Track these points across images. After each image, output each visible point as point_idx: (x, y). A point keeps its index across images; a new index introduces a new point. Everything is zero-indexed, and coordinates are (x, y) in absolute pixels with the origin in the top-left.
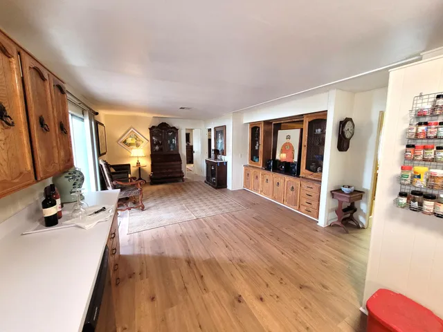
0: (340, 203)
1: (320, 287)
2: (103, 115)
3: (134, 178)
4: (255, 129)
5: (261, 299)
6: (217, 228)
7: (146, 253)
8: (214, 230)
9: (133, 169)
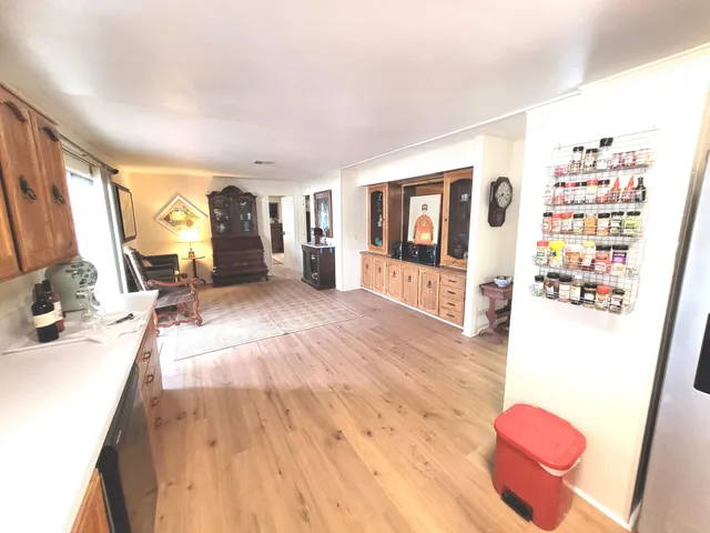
0: (492, 302)
1: (453, 414)
2: (126, 174)
3: (184, 276)
4: (376, 196)
5: (369, 433)
6: (316, 346)
7: (204, 384)
8: (309, 347)
9: (183, 262)
